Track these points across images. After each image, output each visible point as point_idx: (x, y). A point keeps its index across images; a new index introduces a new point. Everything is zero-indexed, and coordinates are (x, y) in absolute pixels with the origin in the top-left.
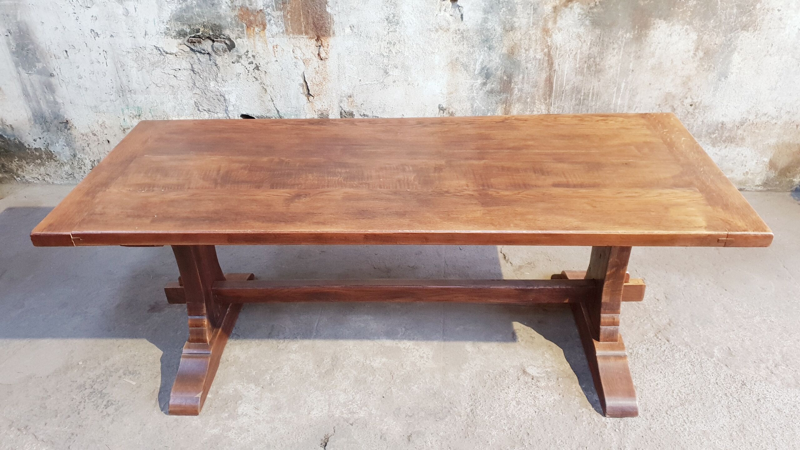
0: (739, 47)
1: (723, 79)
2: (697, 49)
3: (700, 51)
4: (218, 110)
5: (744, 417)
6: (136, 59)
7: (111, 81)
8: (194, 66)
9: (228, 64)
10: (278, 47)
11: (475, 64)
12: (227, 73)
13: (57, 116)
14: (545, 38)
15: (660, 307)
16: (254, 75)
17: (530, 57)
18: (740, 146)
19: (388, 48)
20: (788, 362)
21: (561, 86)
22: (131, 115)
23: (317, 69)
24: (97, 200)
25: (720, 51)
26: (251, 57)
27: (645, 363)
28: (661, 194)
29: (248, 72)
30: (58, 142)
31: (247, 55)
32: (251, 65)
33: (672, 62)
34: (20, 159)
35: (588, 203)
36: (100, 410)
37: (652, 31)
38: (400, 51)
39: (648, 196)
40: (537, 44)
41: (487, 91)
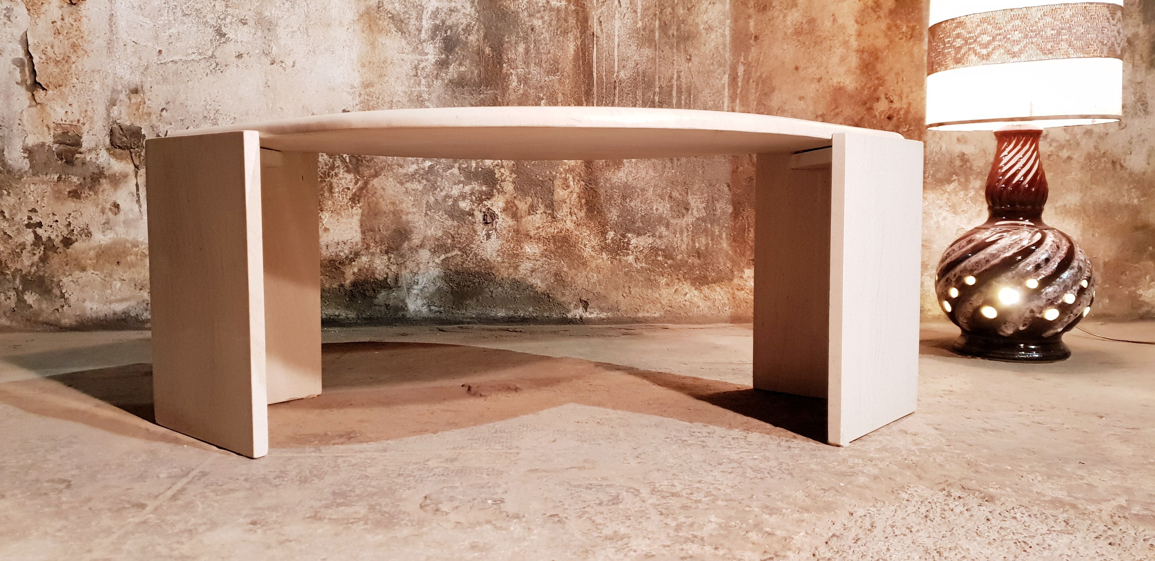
21: (610, 71)
23: (59, 24)
41: (450, 81)
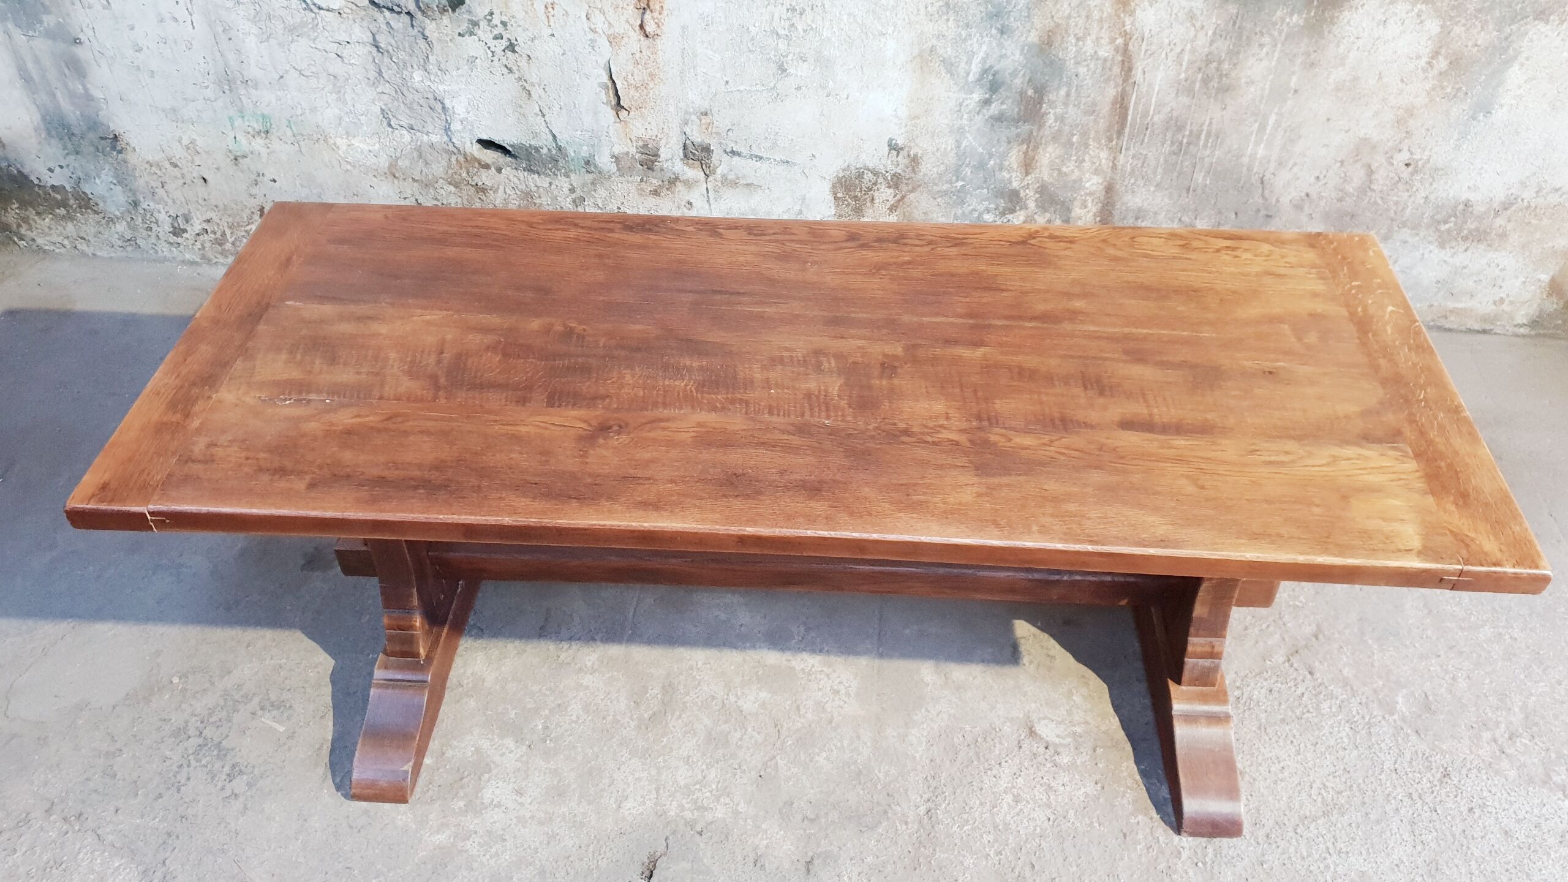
0: (1525, 55)
1: (1481, 118)
2: (1436, 54)
3: (1441, 58)
4: (430, 128)
5: (1439, 845)
6: (255, 17)
7: (204, 60)
8: (377, 37)
9: (450, 37)
10: (556, 7)
11: (969, 62)
12: (448, 56)
13: (94, 125)
14: (1119, 17)
15: (1302, 598)
16: (505, 62)
17: (1085, 52)
18: (1496, 250)
19: (789, 19)
20: (1535, 729)
21: (1145, 115)
22: (250, 130)
23: (638, 55)
24: (196, 423)
25: (1483, 59)
26: (499, 25)
27: (1264, 721)
28: (1335, 459)
29: (493, 56)
30: (99, 177)
31: (491, 21)
32: (499, 41)
33: (1380, 78)
34: (24, 205)
35: (1187, 477)
36: (220, 785)
37: (1346, 13)
38: (814, 26)
39: (1310, 462)
40: (1102, 28)
41: (991, 117)
